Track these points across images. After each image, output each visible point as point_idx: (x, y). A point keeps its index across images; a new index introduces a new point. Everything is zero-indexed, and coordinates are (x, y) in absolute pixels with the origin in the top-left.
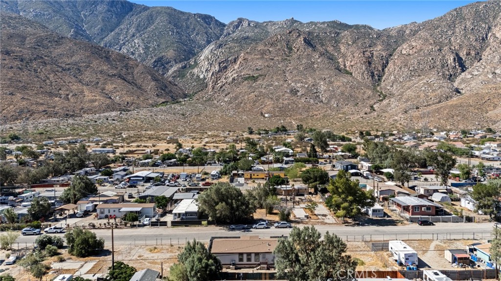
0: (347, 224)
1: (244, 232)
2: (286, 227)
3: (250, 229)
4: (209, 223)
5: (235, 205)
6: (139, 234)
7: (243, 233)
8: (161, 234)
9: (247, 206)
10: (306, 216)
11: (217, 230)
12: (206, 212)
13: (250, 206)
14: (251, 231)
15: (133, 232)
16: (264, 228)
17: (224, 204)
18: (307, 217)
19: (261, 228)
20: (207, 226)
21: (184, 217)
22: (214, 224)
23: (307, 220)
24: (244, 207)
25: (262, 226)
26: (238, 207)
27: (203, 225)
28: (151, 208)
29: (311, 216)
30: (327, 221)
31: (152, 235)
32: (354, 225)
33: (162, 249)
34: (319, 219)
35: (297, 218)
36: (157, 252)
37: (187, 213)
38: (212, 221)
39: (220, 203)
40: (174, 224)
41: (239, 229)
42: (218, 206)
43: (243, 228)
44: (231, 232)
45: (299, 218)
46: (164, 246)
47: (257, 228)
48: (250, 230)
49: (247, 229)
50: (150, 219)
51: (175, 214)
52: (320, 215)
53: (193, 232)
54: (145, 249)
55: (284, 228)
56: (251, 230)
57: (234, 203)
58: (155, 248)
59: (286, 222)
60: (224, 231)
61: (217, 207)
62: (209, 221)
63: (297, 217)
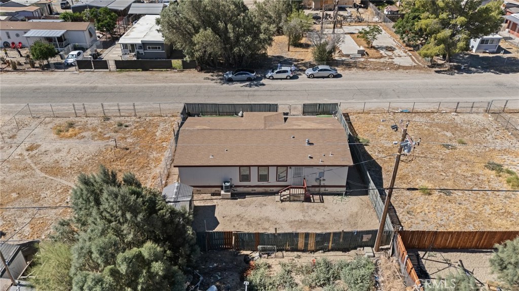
0: (437, 69)
1: (250, 86)
2: (328, 77)
3: (261, 79)
4: (186, 66)
5: (232, 35)
6: (54, 85)
7: (248, 88)
8: (95, 88)
9: (256, 36)
10: (359, 52)
11: (200, 82)
12: (178, 45)
13: (262, 36)
14: (263, 85)
15: (43, 80)
16: (286, 79)
17: (209, 31)
18: (362, 53)
19: (281, 79)
20: (182, 71)
21: (141, 51)
22: (196, 67)
23: (362, 60)
24: (249, 39)
25: (284, 75)
26: (238, 37)
27: (174, 69)
28: (83, 31)
29: (367, 50)
30: (397, 61)
31: (77, 88)
32: (450, 71)
33: (84, 128)
34: (382, 57)
35: (343, 56)
36: (71, 137)
37: (144, 45)
38: (190, 61)
39: (201, 30)
40: (122, 65)
41: (241, 81)
42: (197, 35)
43: (249, 80)
44: (225, 85)
45: (348, 56)
46: (90, 120)
47: (273, 79)
48: (261, 82)
49: (255, 80)
50: (79, 54)
51: (125, 46)
52: (382, 48)
53: (155, 85)
54: (50, 126)
55: (323, 77)
56: (263, 81)
57: (230, 31)
58: (71, 125)
59: (327, 67)
60: (212, 83)
61: (196, 38)
62: (186, 61)
63: (344, 52)
